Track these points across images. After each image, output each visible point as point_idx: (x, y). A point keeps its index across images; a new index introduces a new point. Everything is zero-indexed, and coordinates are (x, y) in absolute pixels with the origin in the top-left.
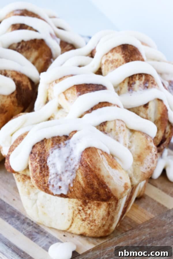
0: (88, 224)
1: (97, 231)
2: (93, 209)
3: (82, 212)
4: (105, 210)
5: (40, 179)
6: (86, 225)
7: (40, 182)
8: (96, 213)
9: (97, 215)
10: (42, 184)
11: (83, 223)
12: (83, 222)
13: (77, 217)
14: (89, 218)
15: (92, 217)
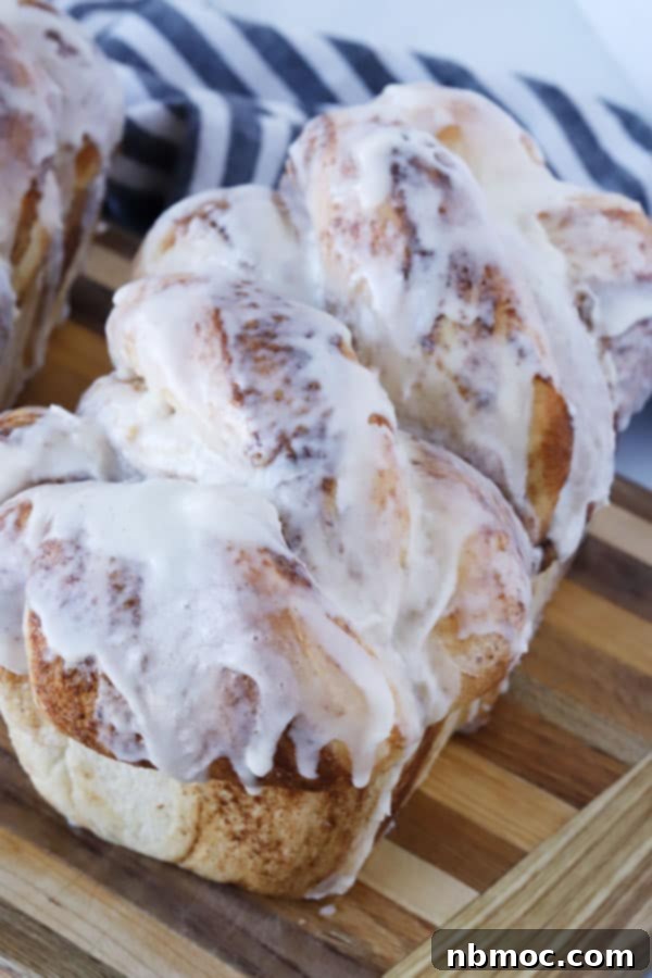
0: (254, 854)
1: (287, 879)
2: (273, 804)
3: (230, 810)
4: (319, 813)
5: (64, 700)
6: (245, 856)
7: (65, 710)
8: (282, 820)
9: (287, 825)
10: (70, 719)
11: (234, 848)
12: (235, 843)
13: (213, 826)
14: (256, 832)
15: (270, 833)
